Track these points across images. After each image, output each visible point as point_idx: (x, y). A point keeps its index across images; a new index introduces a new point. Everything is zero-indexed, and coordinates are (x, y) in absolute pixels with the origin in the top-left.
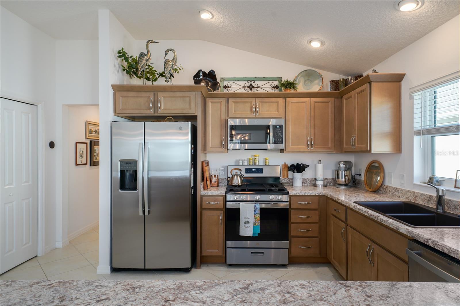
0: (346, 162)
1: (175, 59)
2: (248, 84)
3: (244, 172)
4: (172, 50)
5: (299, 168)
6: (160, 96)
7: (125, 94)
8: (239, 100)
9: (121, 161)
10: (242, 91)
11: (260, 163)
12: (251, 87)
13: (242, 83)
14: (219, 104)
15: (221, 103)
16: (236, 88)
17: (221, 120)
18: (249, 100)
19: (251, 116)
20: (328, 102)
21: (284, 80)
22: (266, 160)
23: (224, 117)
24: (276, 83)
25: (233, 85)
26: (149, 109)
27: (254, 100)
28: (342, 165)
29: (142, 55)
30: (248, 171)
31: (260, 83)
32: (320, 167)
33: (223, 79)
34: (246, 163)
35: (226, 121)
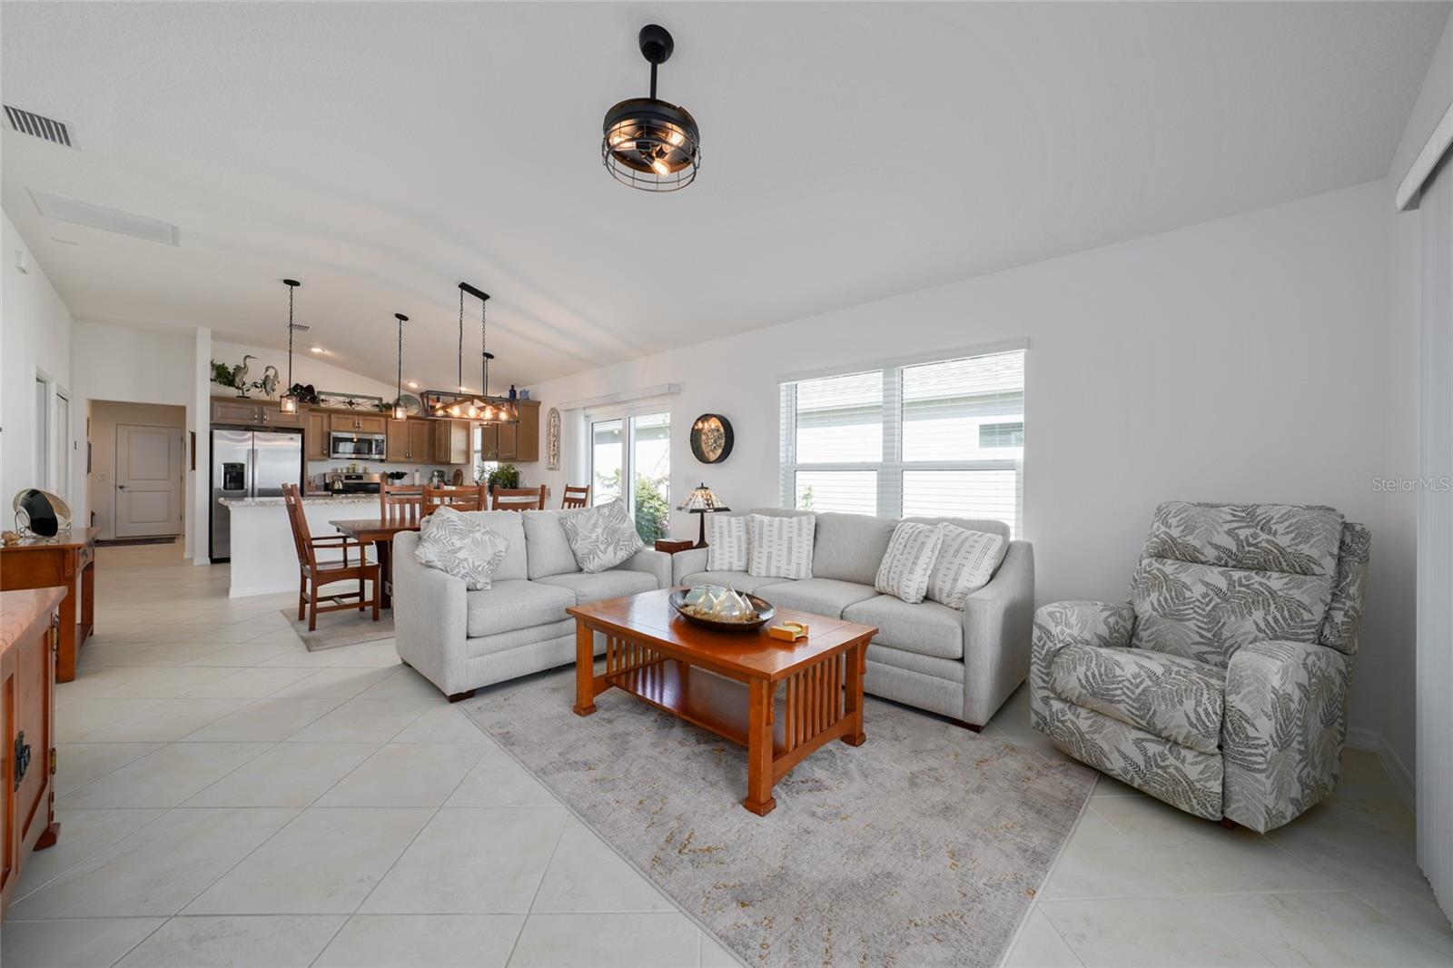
0: (438, 471)
1: (276, 375)
2: (348, 400)
3: (343, 478)
4: (272, 367)
5: (399, 476)
6: (266, 409)
7: (223, 404)
8: (341, 416)
9: (225, 464)
10: (342, 407)
11: (360, 471)
12: (351, 403)
13: (342, 399)
14: (320, 419)
15: (322, 417)
16: (334, 403)
17: (322, 432)
18: (352, 417)
19: (353, 430)
20: (424, 424)
21: (384, 402)
22: (365, 469)
23: (326, 429)
24: (377, 402)
25: (331, 399)
26: (251, 419)
27: (356, 417)
28: (436, 473)
29: (238, 369)
30: (348, 477)
31: (360, 401)
32: (417, 475)
33: (319, 393)
34: (345, 471)
35: (329, 434)
